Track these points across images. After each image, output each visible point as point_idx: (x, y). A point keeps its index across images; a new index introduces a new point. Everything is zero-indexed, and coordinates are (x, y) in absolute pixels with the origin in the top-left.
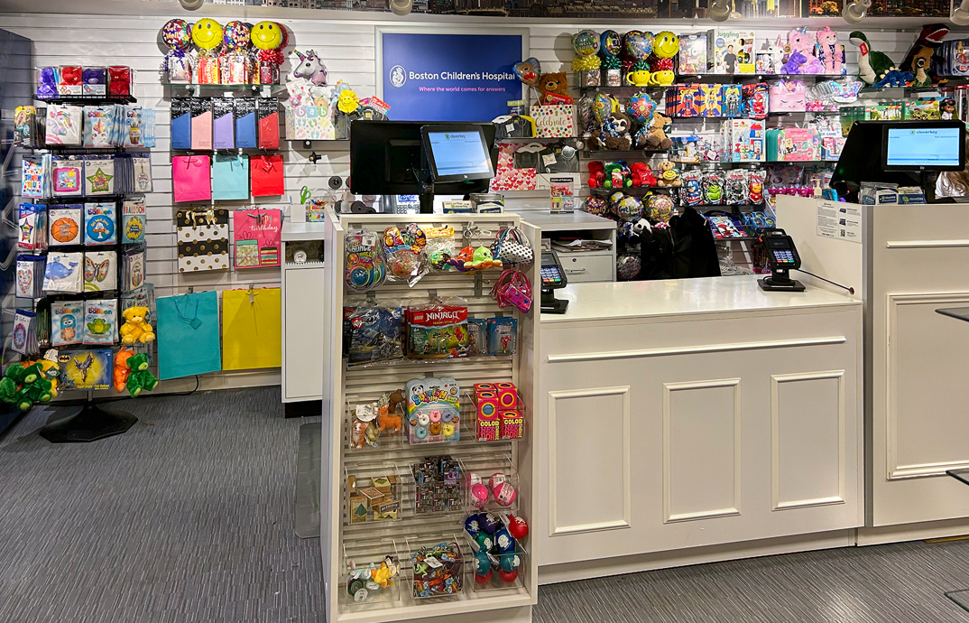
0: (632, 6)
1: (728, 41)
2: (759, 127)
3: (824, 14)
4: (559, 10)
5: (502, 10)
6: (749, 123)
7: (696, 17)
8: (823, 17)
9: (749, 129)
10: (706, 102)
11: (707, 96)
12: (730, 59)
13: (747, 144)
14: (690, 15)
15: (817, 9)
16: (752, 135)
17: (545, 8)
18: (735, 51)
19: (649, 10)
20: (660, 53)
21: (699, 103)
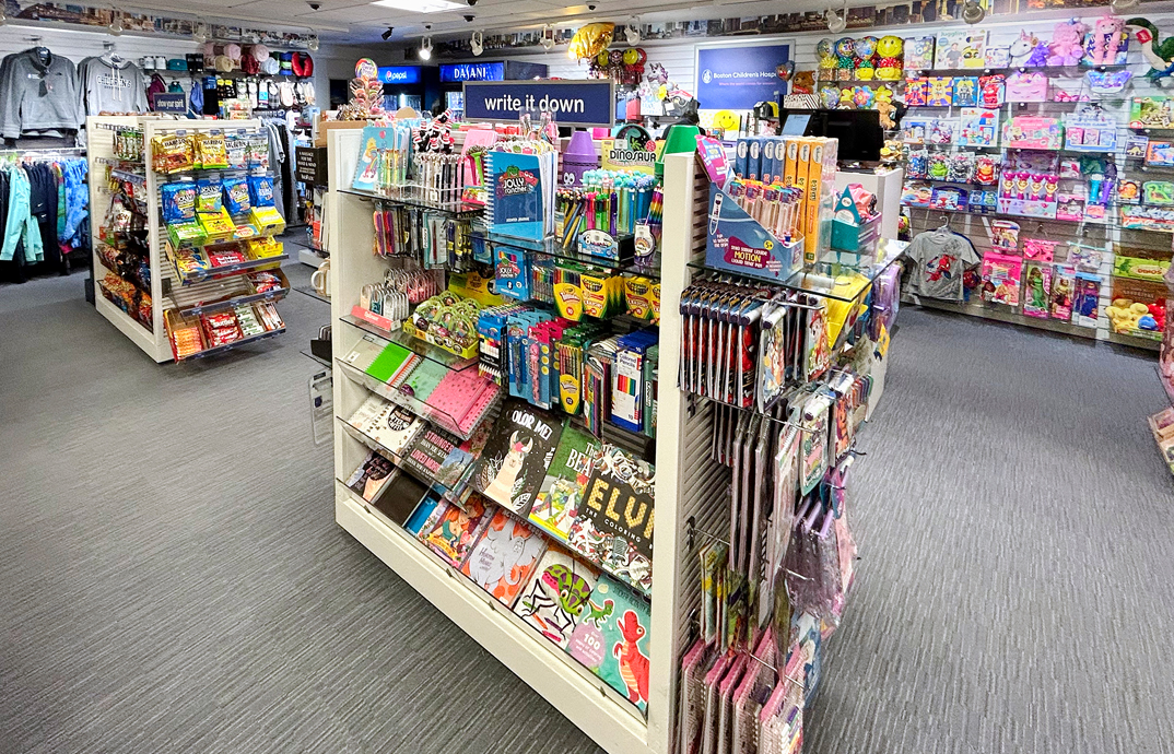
0: (853, 18)
1: (951, 40)
2: (991, 116)
3: (1046, 7)
4: (797, 26)
5: (756, 30)
6: (980, 112)
7: (909, 22)
8: (1044, 11)
9: (979, 118)
10: (933, 93)
11: (934, 88)
12: (952, 56)
13: (975, 130)
14: (903, 22)
15: (1038, 4)
16: (983, 122)
17: (786, 26)
18: (960, 48)
19: (868, 21)
20: (882, 55)
21: (926, 94)
